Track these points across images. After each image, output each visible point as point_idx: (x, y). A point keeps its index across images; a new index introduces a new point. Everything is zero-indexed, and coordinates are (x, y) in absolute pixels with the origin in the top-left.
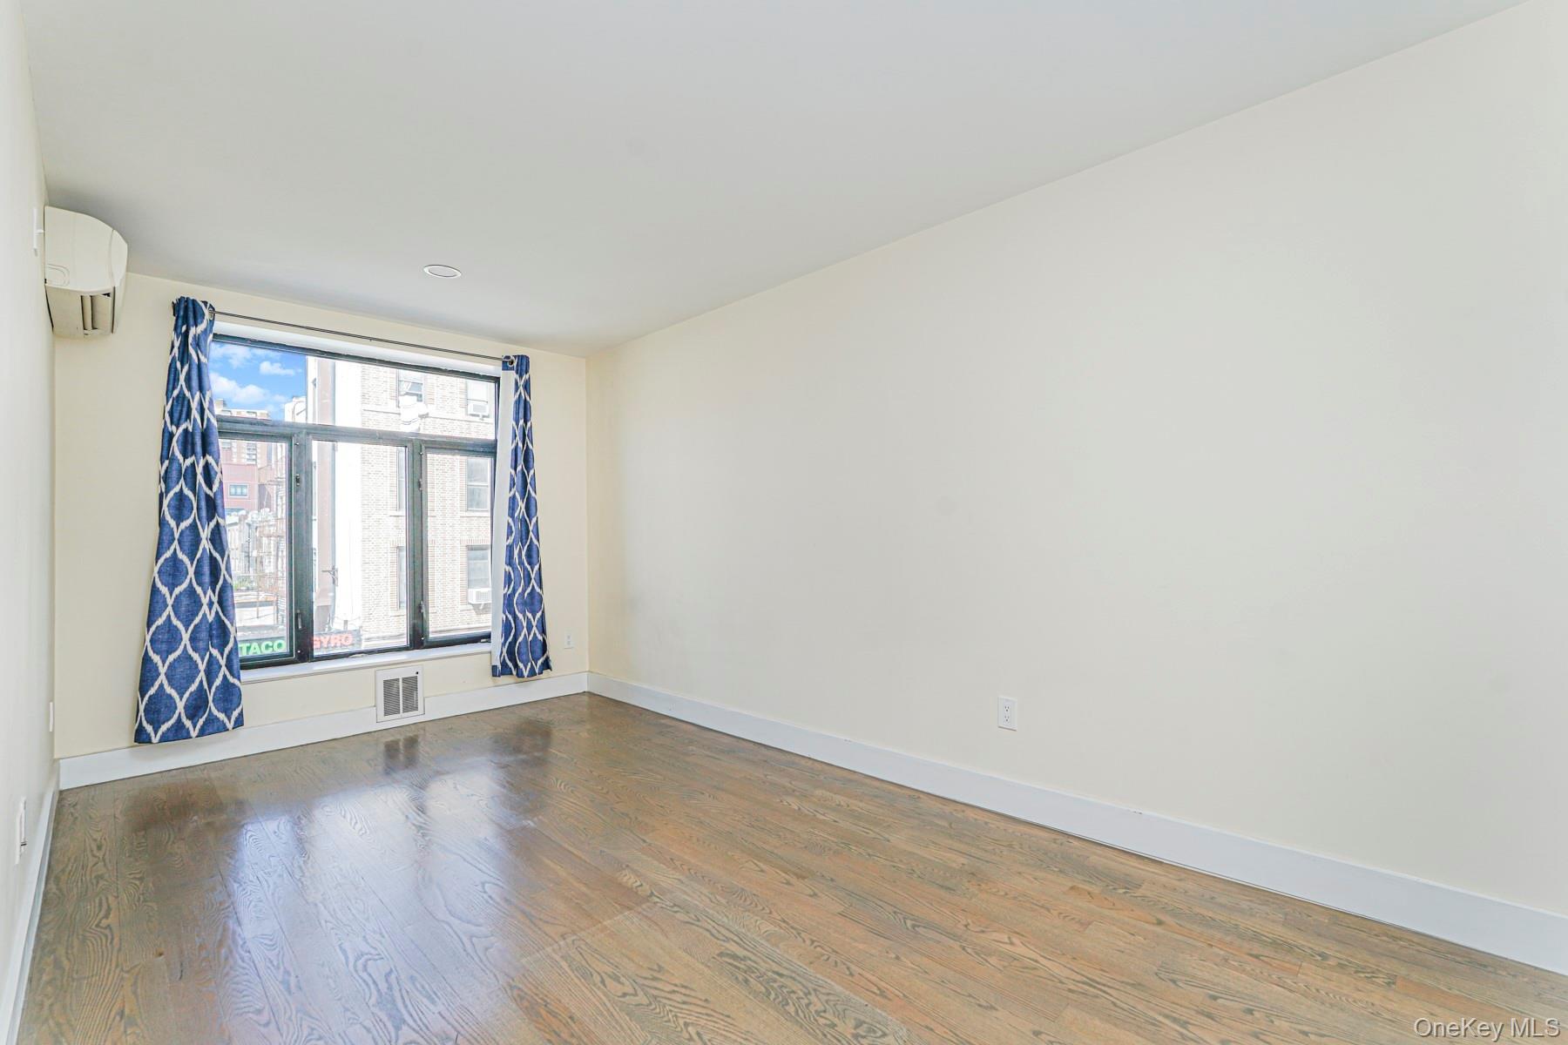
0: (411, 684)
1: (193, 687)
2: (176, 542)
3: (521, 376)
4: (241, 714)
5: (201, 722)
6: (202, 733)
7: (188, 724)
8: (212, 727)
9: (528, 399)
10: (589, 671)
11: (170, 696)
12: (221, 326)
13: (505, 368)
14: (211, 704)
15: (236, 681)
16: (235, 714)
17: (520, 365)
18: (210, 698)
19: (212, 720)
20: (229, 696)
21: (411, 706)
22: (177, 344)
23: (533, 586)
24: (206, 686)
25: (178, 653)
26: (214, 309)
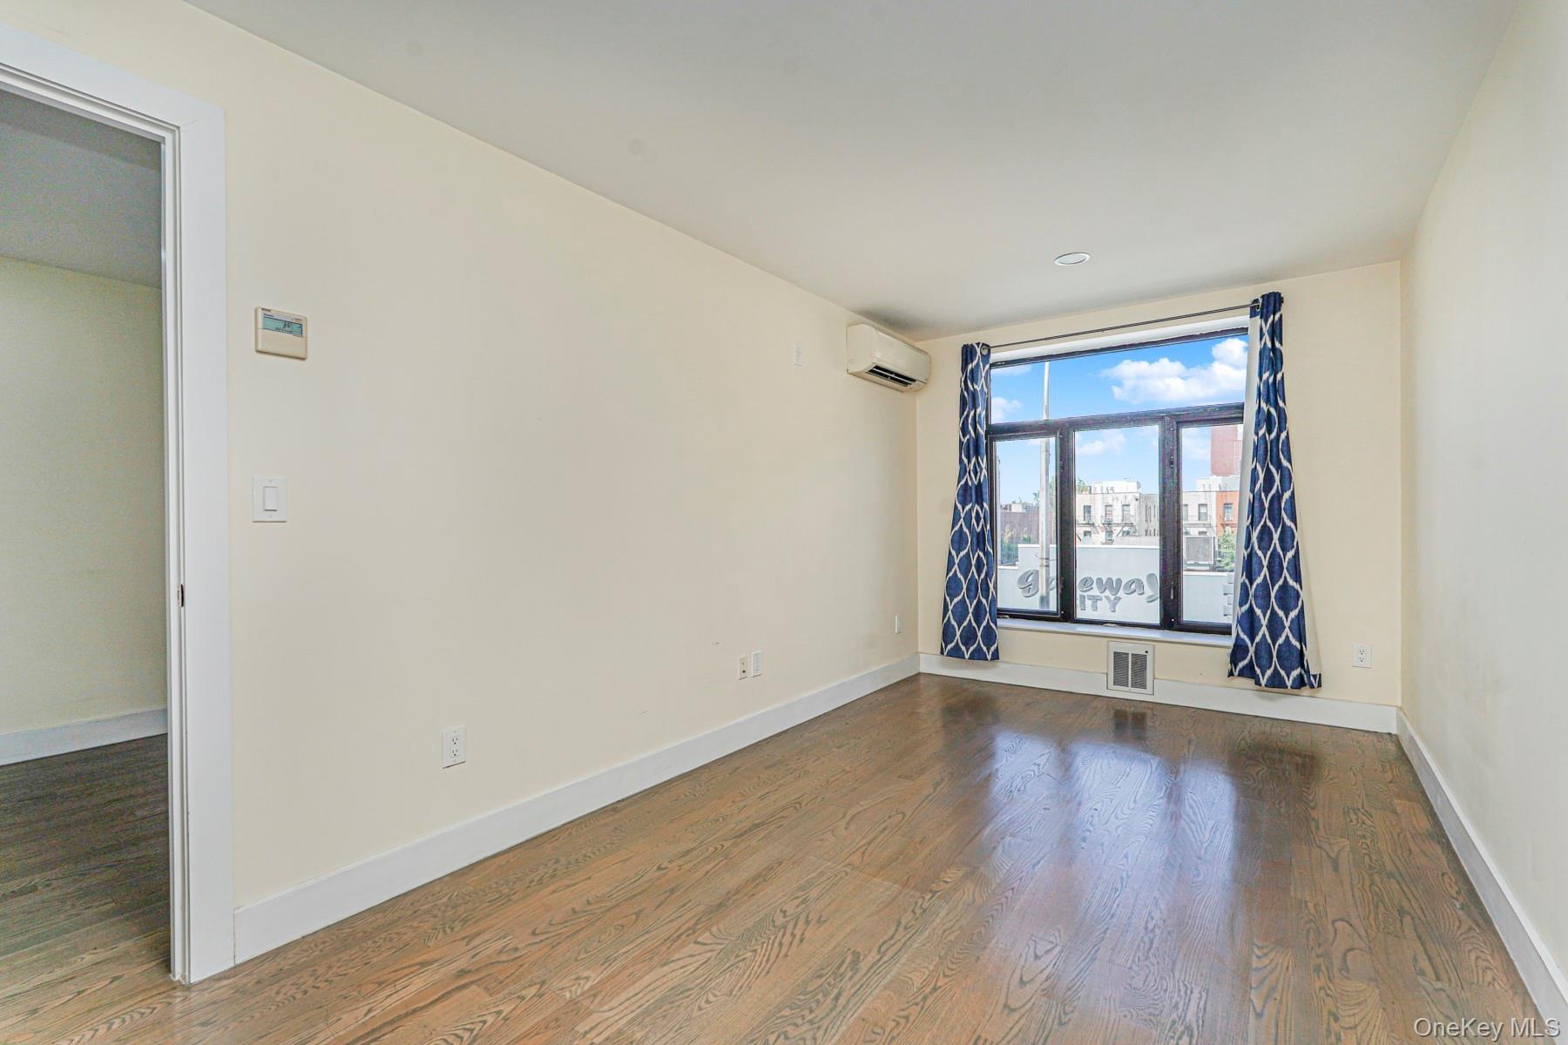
0: (1140, 662)
1: (965, 624)
2: (962, 520)
3: (1266, 322)
4: (997, 650)
5: (972, 649)
6: (972, 657)
7: (963, 648)
8: (978, 655)
9: (1277, 345)
10: (1401, 708)
11: (953, 626)
12: (995, 356)
13: (1253, 315)
14: (979, 638)
15: (994, 626)
16: (993, 649)
17: (1269, 305)
18: (979, 634)
19: (979, 649)
20: (990, 637)
21: (1140, 683)
22: (963, 379)
23: (1285, 578)
24: (974, 624)
25: (960, 597)
26: (988, 346)
